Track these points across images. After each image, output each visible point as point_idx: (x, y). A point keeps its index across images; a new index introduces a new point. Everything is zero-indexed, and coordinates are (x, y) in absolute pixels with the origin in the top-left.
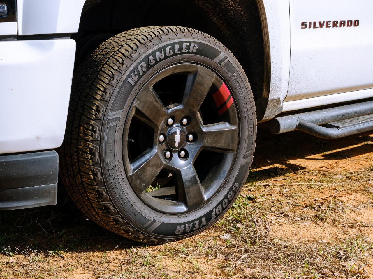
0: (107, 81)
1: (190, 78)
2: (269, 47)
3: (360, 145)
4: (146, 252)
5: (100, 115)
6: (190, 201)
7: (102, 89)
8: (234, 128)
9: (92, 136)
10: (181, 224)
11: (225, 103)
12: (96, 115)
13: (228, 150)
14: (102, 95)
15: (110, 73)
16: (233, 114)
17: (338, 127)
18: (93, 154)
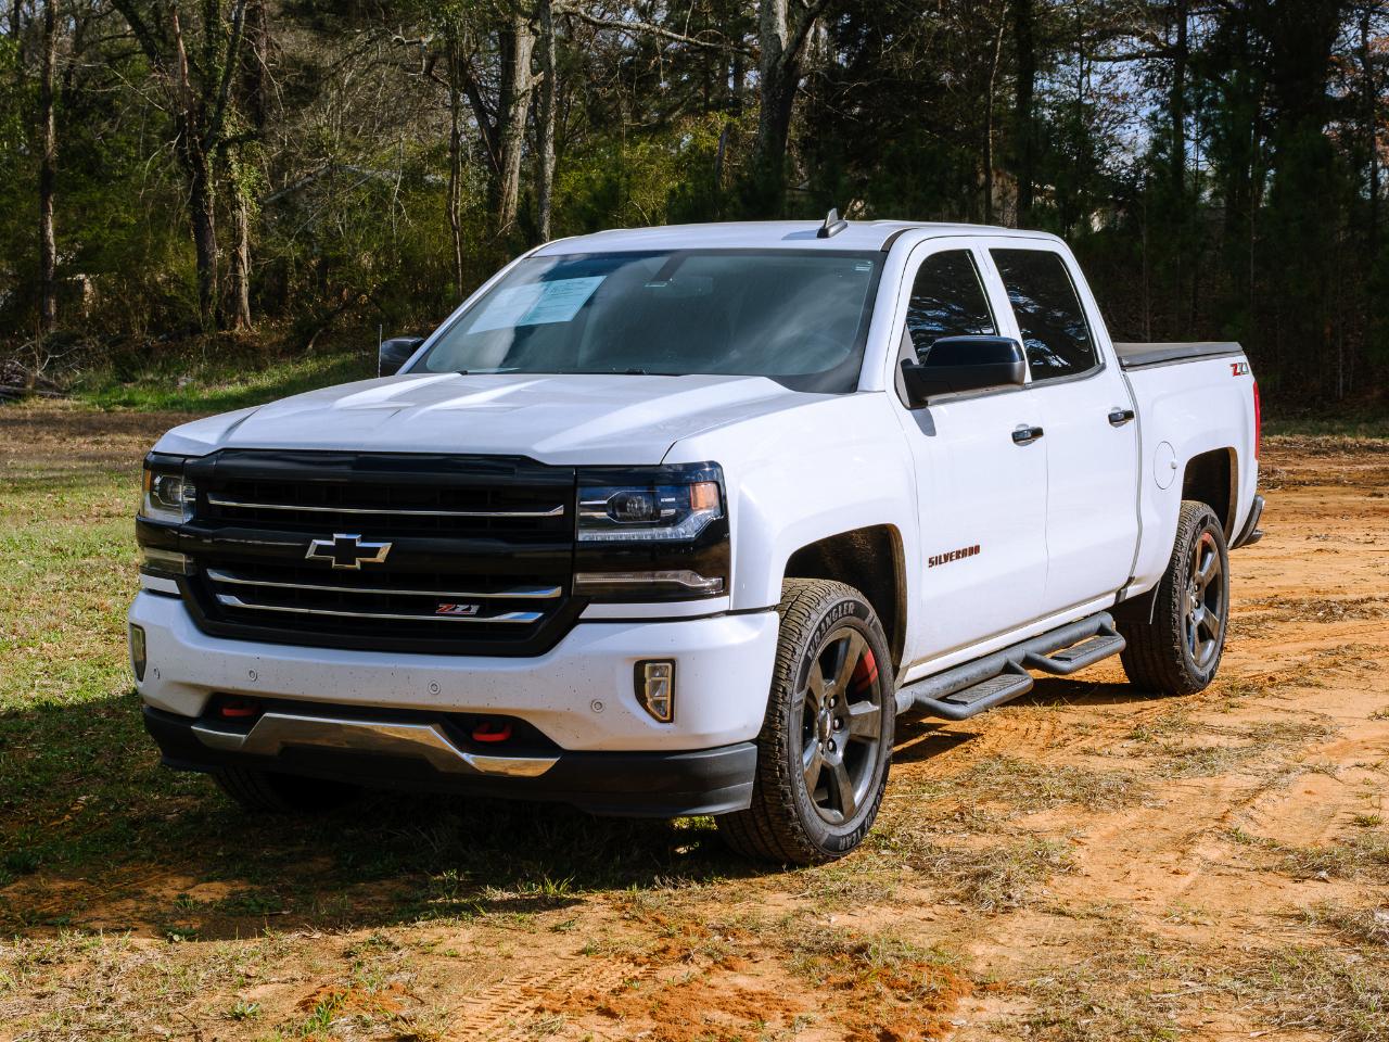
0: (790, 657)
1: (842, 646)
2: (905, 597)
3: (921, 739)
4: (812, 871)
5: (787, 698)
6: (846, 808)
7: (786, 666)
8: (877, 708)
9: (780, 722)
10: (844, 837)
11: (868, 677)
12: (783, 698)
13: (871, 739)
14: (787, 674)
15: (790, 647)
16: (876, 690)
17: (965, 703)
18: (781, 745)
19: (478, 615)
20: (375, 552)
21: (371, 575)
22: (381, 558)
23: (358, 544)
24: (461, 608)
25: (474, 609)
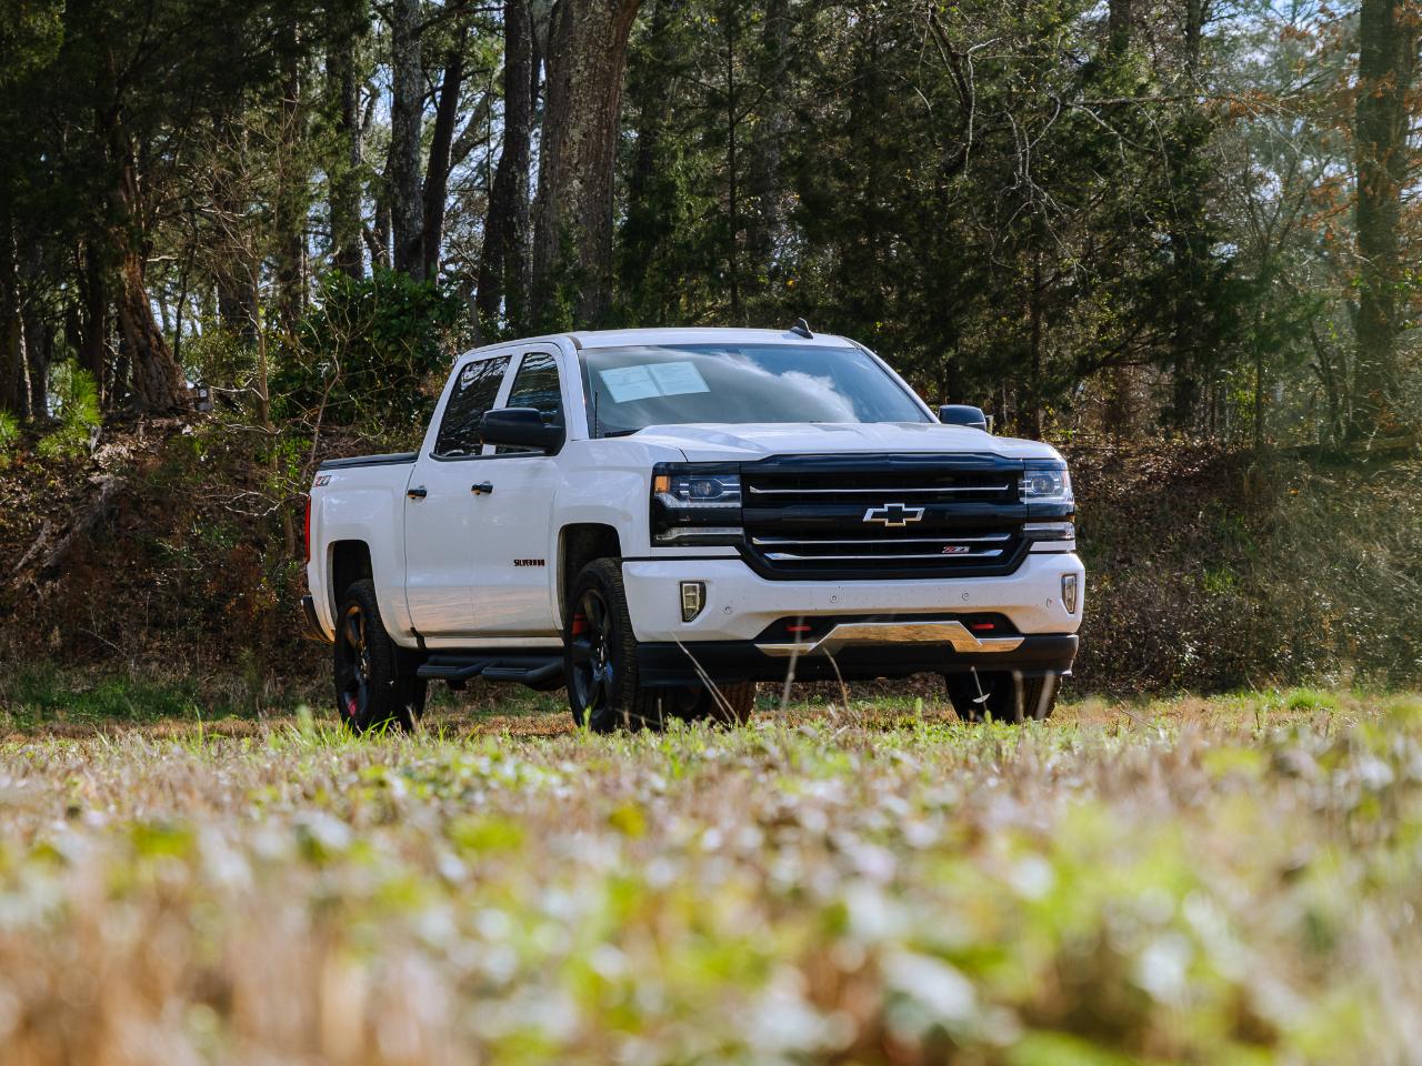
19: (970, 552)
20: (914, 514)
21: (912, 530)
22: (919, 518)
23: (904, 509)
24: (958, 549)
25: (967, 549)
